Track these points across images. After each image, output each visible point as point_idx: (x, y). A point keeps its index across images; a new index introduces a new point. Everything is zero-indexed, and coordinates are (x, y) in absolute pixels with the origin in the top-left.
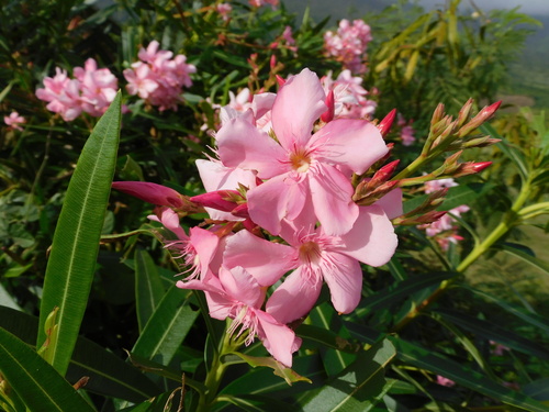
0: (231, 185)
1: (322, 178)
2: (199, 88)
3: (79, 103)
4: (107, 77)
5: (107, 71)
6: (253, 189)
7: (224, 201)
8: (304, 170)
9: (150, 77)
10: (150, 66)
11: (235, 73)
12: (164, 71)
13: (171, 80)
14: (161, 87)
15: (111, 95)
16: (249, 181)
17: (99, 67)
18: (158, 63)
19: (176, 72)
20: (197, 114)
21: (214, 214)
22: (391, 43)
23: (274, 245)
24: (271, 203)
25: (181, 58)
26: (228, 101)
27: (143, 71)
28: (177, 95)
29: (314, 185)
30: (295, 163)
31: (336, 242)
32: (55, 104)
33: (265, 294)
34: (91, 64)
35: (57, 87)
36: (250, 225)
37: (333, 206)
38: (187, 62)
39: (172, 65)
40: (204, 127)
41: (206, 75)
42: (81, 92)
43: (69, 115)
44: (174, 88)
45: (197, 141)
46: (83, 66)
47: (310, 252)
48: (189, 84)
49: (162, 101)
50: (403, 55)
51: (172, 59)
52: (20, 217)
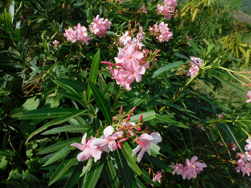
0: (120, 62)
1: (134, 61)
2: (112, 29)
3: (77, 37)
4: (84, 29)
5: (84, 27)
6: (124, 63)
7: (119, 65)
8: (131, 59)
9: (97, 27)
10: (97, 23)
11: (125, 23)
12: (101, 25)
13: (104, 28)
14: (100, 30)
15: (86, 35)
16: (123, 61)
17: (81, 26)
18: (99, 22)
19: (105, 25)
20: (112, 39)
21: (118, 67)
22: (187, 5)
23: (127, 71)
24: (126, 65)
25: (107, 20)
26: (122, 35)
27: (95, 25)
28: (105, 32)
29: (133, 62)
30: (130, 58)
31: (137, 71)
32: (69, 38)
33: (125, 79)
34: (79, 25)
35: (70, 33)
36: (124, 68)
37: (136, 65)
38: (108, 21)
39: (104, 23)
40: (115, 43)
41: (115, 25)
42: (77, 34)
43: (74, 41)
44: (105, 30)
45: (112, 47)
46: (77, 26)
47: (133, 73)
48: (109, 28)
49: (100, 35)
50: (192, 10)
51: (104, 20)
52: (63, 72)
